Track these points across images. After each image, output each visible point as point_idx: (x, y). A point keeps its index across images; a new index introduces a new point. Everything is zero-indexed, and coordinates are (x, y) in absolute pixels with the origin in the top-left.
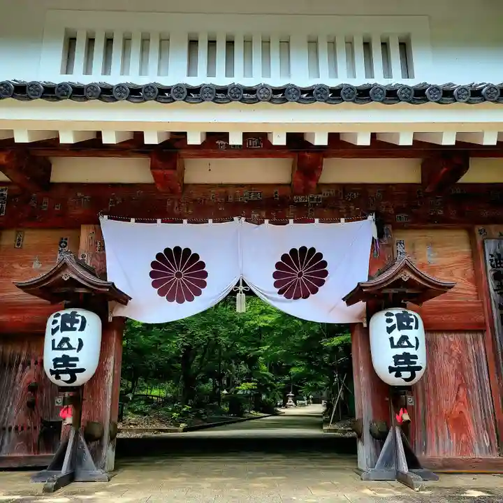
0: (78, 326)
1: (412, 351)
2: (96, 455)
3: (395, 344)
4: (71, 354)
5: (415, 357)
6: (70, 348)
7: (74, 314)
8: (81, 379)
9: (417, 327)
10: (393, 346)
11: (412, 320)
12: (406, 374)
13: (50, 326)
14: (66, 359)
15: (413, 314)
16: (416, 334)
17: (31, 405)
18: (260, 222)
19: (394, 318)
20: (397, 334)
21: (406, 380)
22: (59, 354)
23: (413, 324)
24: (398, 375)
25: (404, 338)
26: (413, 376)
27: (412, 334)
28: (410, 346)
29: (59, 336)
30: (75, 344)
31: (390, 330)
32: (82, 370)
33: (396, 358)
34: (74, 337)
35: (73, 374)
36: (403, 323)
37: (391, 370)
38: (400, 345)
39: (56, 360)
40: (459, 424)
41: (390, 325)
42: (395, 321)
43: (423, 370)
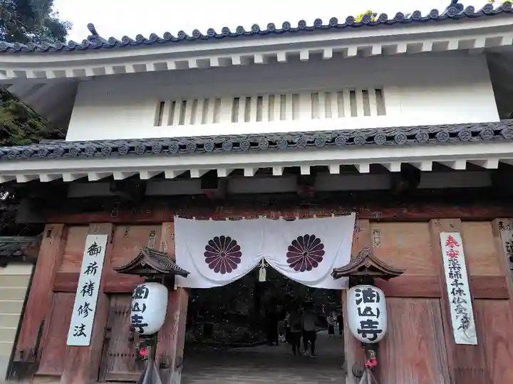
0: (143, 295)
1: (374, 319)
3: (362, 312)
4: (140, 314)
5: (377, 323)
6: (139, 310)
7: (143, 287)
8: (147, 330)
9: (378, 301)
10: (360, 314)
11: (374, 295)
12: (371, 336)
14: (136, 317)
15: (375, 290)
19: (361, 293)
20: (363, 306)
21: (371, 339)
22: (134, 314)
23: (375, 299)
24: (364, 336)
25: (368, 309)
26: (375, 337)
27: (374, 306)
28: (372, 314)
29: (134, 302)
30: (141, 307)
31: (358, 302)
32: (145, 325)
33: (363, 323)
34: (141, 302)
35: (141, 327)
36: (368, 297)
37: (359, 332)
38: (364, 314)
41: (358, 298)
42: (361, 296)
43: (383, 333)
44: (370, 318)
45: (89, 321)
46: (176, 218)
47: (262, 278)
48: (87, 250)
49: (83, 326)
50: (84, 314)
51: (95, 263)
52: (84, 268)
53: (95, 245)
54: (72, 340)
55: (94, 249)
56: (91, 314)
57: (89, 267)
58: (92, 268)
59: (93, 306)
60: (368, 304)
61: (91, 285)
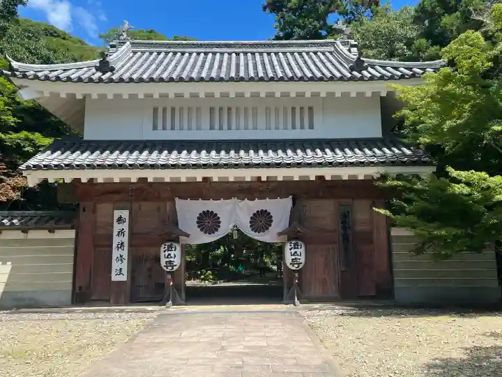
2: (180, 295)
3: (292, 254)
4: (172, 259)
5: (300, 259)
6: (171, 257)
7: (172, 244)
8: (175, 268)
9: (301, 248)
11: (299, 245)
12: (297, 266)
13: (162, 249)
14: (170, 262)
15: (300, 243)
16: (301, 250)
17: (150, 276)
18: (243, 199)
19: (292, 244)
20: (293, 251)
21: (296, 268)
22: (168, 260)
23: (299, 247)
24: (293, 266)
25: (296, 252)
26: (299, 266)
27: (298, 251)
28: (297, 255)
29: (167, 253)
30: (172, 255)
31: (291, 249)
32: (176, 265)
33: (293, 259)
34: (172, 253)
35: (173, 267)
36: (296, 246)
37: (291, 264)
38: (294, 255)
39: (166, 262)
40: (324, 283)
41: (291, 247)
42: (293, 246)
43: (302, 265)
44: (297, 257)
45: (124, 266)
46: (177, 200)
47: (235, 237)
48: (115, 221)
49: (121, 269)
50: (120, 262)
51: (123, 229)
52: (115, 233)
53: (121, 217)
54: (115, 278)
55: (120, 220)
56: (125, 262)
57: (119, 232)
58: (121, 232)
59: (125, 256)
60: (296, 250)
61: (122, 243)
